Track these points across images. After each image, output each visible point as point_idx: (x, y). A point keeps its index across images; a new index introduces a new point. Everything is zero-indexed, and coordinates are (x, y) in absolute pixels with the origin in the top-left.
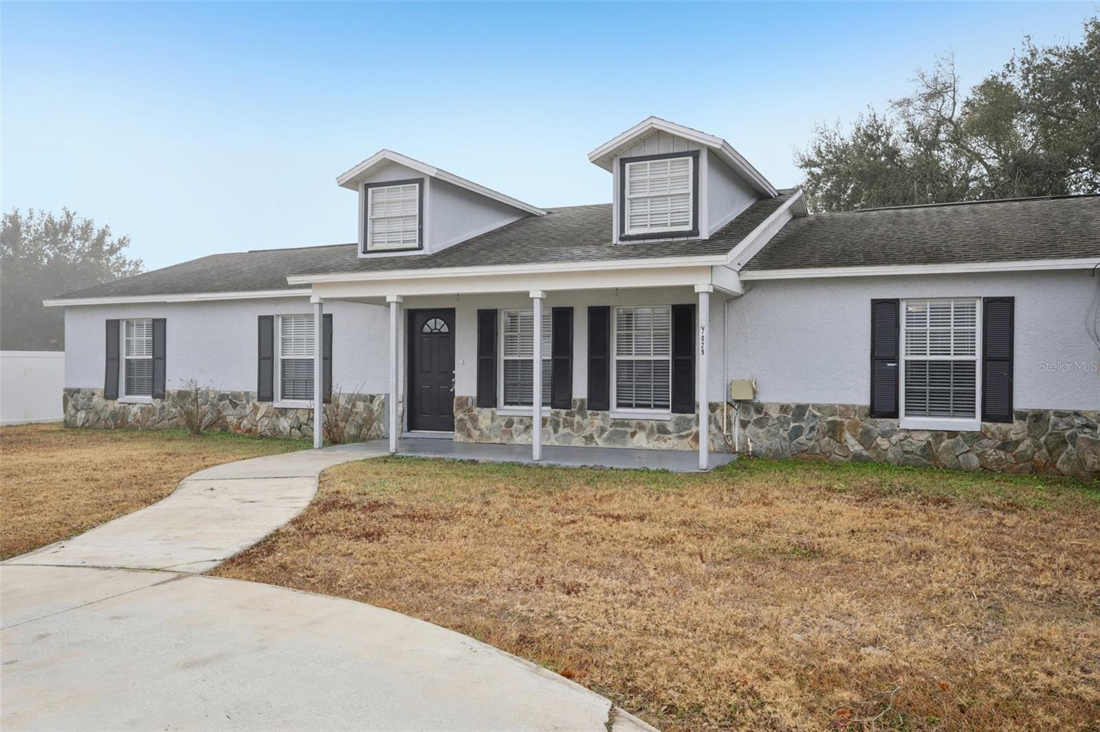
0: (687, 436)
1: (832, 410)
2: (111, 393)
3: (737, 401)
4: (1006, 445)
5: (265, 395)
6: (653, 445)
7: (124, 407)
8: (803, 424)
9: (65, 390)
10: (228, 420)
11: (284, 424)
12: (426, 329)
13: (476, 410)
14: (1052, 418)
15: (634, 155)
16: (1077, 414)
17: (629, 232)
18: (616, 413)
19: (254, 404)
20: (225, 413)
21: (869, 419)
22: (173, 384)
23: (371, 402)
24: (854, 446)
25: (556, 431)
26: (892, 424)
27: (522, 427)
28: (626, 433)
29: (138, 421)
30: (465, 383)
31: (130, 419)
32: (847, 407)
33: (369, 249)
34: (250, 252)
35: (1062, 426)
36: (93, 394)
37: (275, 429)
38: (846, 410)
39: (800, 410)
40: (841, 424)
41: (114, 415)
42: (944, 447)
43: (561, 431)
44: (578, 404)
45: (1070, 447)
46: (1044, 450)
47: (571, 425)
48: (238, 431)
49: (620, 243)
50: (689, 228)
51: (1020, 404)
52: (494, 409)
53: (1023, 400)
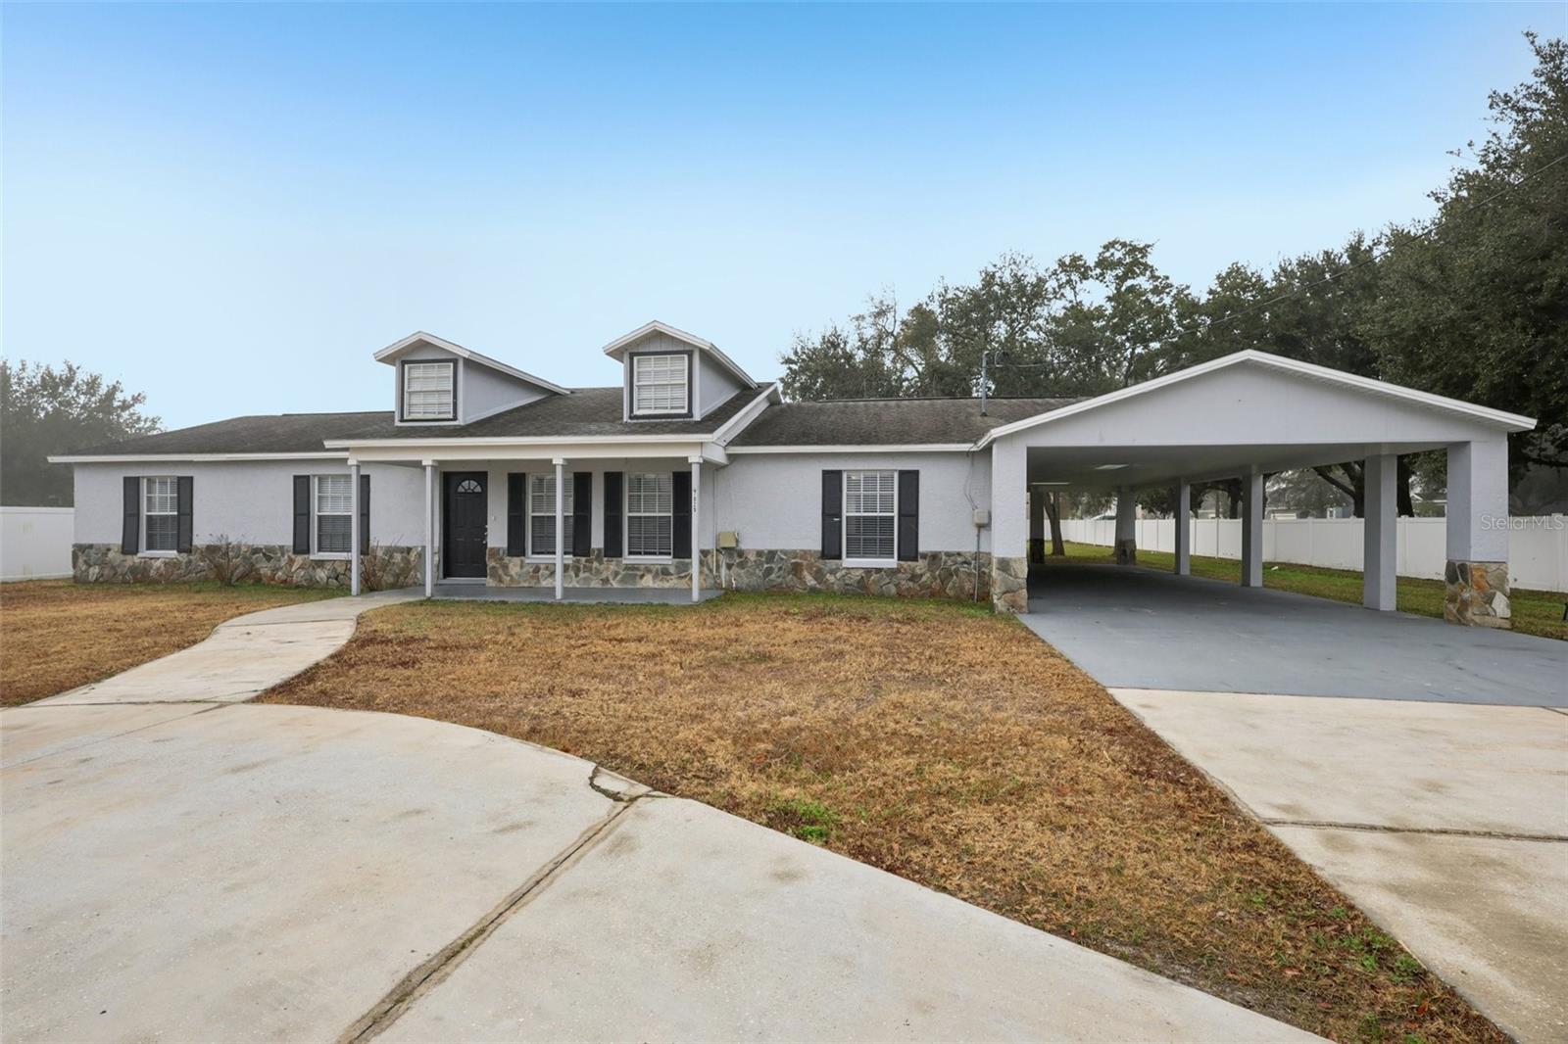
0: (685, 576)
1: (794, 554)
2: (129, 546)
3: (724, 548)
4: (914, 578)
5: (301, 546)
6: (658, 584)
7: (145, 562)
8: (773, 566)
9: (74, 546)
10: (262, 572)
11: (321, 574)
12: (461, 489)
13: (507, 559)
14: (944, 557)
15: (640, 351)
16: (959, 554)
17: (637, 412)
18: (628, 559)
19: (289, 557)
20: (258, 566)
21: (821, 561)
22: (201, 537)
23: (408, 553)
24: (811, 581)
25: (577, 575)
26: (837, 564)
27: (547, 572)
28: (636, 575)
29: (161, 575)
30: (497, 536)
31: (152, 573)
32: (805, 552)
33: (405, 418)
34: (285, 415)
35: (949, 563)
36: (109, 550)
37: (311, 580)
38: (805, 554)
39: (772, 554)
40: (800, 565)
41: (133, 570)
42: (873, 580)
43: (582, 575)
44: (596, 552)
45: (955, 577)
46: (938, 581)
47: (590, 570)
48: (273, 583)
49: (629, 421)
50: (685, 411)
51: (922, 549)
52: (522, 558)
53: (924, 546)
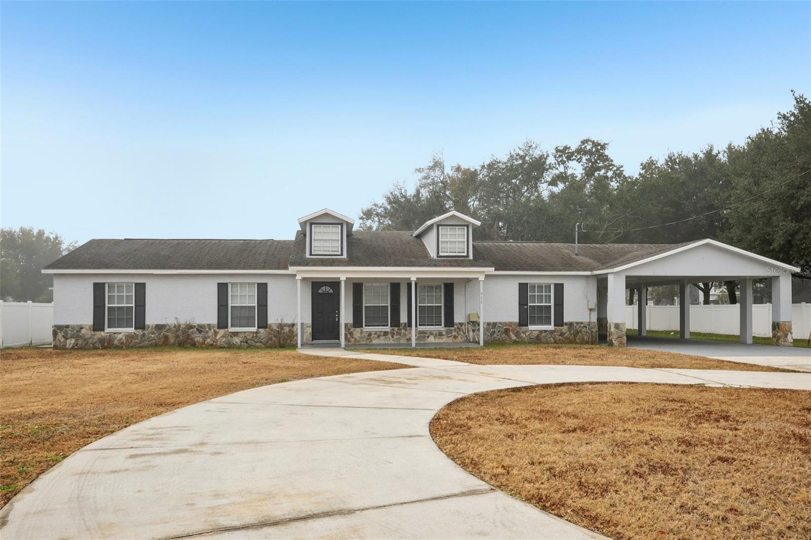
0: (451, 336)
1: (506, 324)
2: (98, 325)
3: (471, 322)
4: (562, 334)
5: (222, 324)
6: (437, 341)
7: (110, 335)
8: (495, 330)
9: (53, 327)
10: (196, 340)
11: (237, 340)
12: (320, 291)
13: (352, 329)
14: (575, 325)
15: (442, 224)
16: (582, 323)
17: (441, 254)
19: (215, 331)
20: (193, 336)
21: (518, 327)
22: (151, 320)
23: (293, 327)
24: (514, 337)
25: (393, 337)
26: (526, 329)
27: (376, 336)
28: (425, 336)
29: (123, 343)
30: (346, 316)
31: (116, 342)
32: (511, 323)
33: (313, 253)
35: (578, 327)
36: (82, 328)
37: (230, 343)
38: (511, 324)
39: (495, 324)
40: (509, 329)
41: (102, 341)
42: (543, 336)
43: (395, 337)
44: (403, 325)
45: (580, 334)
46: (573, 336)
47: (400, 334)
48: (204, 346)
49: (437, 258)
50: (465, 254)
51: (565, 321)
52: (362, 328)
53: (566, 319)
